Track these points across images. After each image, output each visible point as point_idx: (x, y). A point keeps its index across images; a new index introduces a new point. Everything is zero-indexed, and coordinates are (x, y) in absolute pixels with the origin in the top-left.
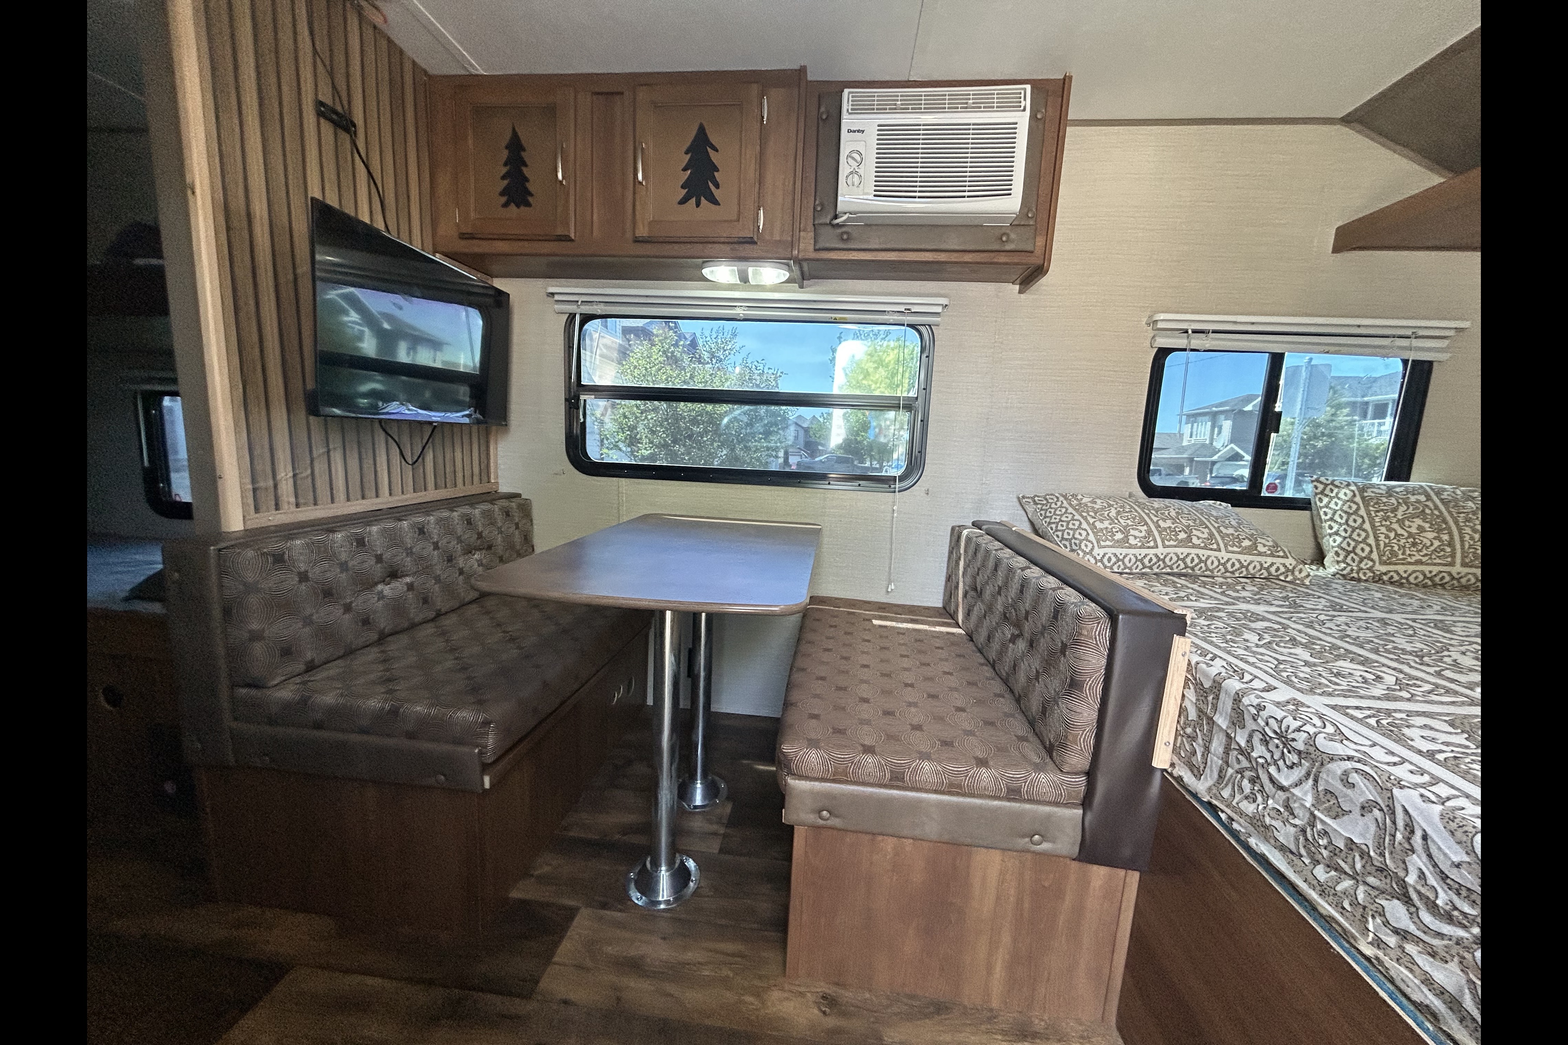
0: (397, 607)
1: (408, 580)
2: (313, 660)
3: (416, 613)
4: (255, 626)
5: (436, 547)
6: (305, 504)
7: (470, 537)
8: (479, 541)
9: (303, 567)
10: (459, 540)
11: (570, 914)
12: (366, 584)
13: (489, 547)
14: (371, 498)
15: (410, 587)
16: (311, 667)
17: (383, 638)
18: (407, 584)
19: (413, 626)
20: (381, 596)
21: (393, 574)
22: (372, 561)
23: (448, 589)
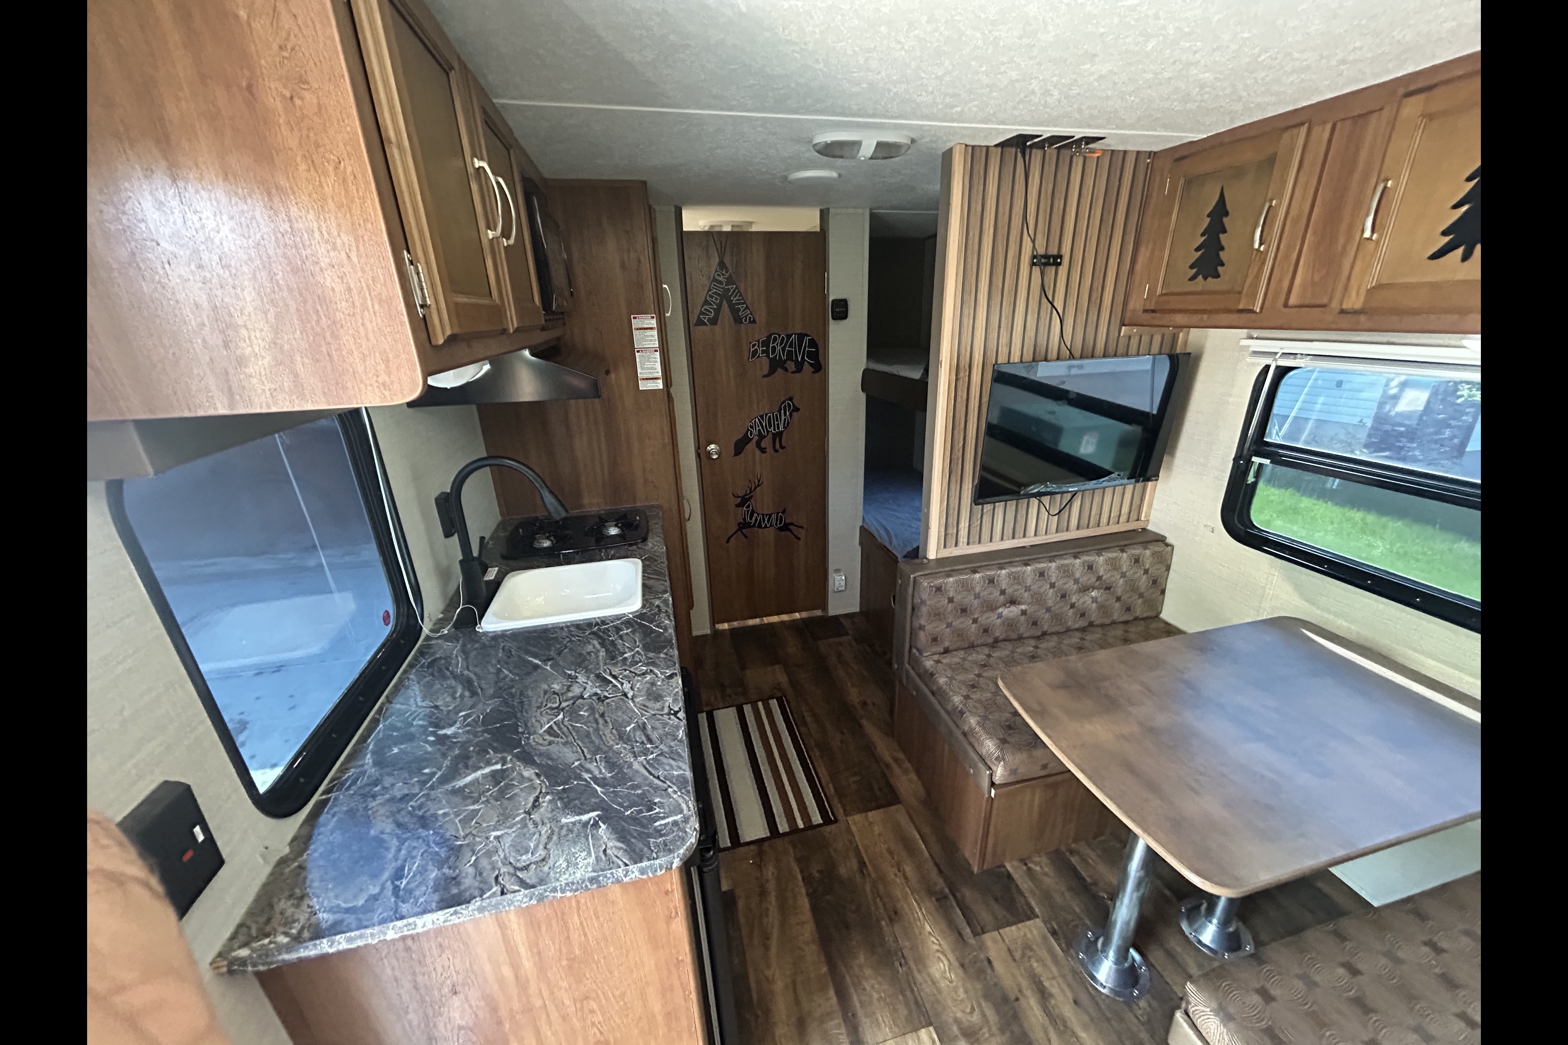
0: (1010, 624)
1: (1023, 607)
2: (948, 648)
3: (1024, 629)
4: (923, 622)
5: (1052, 586)
6: (974, 543)
7: (1089, 579)
8: (1098, 583)
9: (951, 595)
10: (1076, 581)
11: (1030, 915)
12: (991, 607)
13: (1108, 588)
14: (1020, 538)
15: (1024, 613)
16: (946, 651)
17: (995, 643)
18: (1022, 610)
19: (1020, 638)
20: (1000, 616)
21: (1013, 602)
22: (997, 593)
23: (1057, 618)
